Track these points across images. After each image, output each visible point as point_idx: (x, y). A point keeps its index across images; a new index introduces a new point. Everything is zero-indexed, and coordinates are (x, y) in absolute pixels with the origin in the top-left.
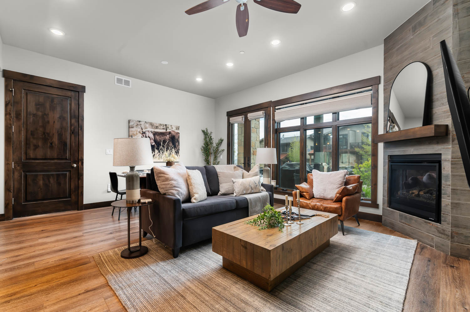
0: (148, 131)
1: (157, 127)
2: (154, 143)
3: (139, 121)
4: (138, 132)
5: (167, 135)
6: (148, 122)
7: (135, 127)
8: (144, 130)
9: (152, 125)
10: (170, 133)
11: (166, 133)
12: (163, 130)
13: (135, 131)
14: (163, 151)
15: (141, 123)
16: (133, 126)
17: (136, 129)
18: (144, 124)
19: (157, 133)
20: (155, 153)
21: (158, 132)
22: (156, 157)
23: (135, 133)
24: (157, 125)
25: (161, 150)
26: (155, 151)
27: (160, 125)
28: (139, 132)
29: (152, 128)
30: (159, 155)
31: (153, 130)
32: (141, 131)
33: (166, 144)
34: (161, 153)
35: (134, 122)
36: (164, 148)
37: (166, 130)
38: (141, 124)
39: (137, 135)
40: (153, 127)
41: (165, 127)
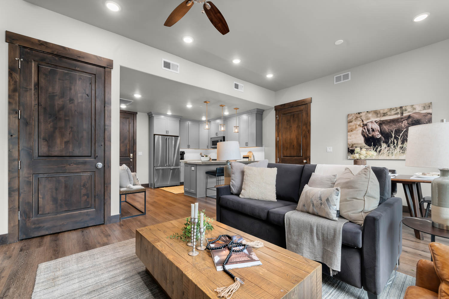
0: (372, 122)
1: (385, 114)
2: (380, 136)
3: (359, 113)
4: (357, 126)
5: (404, 120)
6: (371, 111)
7: (354, 121)
8: (365, 122)
9: (376, 113)
10: (409, 117)
11: (402, 118)
12: (397, 115)
13: (354, 125)
14: (395, 144)
15: (361, 114)
16: (352, 120)
17: (355, 122)
18: (366, 114)
19: (384, 122)
20: (381, 147)
21: (386, 121)
22: (383, 153)
23: (354, 127)
24: (385, 112)
25: (391, 143)
26: (382, 145)
27: (391, 109)
28: (359, 125)
29: (377, 117)
30: (388, 151)
31: (378, 119)
32: (362, 124)
33: (401, 135)
34: (392, 147)
35: (353, 115)
36: (397, 140)
37: (402, 114)
38: (361, 116)
39: (356, 129)
40: (379, 115)
41: (399, 111)
